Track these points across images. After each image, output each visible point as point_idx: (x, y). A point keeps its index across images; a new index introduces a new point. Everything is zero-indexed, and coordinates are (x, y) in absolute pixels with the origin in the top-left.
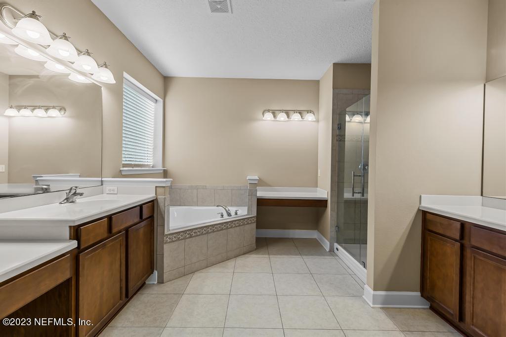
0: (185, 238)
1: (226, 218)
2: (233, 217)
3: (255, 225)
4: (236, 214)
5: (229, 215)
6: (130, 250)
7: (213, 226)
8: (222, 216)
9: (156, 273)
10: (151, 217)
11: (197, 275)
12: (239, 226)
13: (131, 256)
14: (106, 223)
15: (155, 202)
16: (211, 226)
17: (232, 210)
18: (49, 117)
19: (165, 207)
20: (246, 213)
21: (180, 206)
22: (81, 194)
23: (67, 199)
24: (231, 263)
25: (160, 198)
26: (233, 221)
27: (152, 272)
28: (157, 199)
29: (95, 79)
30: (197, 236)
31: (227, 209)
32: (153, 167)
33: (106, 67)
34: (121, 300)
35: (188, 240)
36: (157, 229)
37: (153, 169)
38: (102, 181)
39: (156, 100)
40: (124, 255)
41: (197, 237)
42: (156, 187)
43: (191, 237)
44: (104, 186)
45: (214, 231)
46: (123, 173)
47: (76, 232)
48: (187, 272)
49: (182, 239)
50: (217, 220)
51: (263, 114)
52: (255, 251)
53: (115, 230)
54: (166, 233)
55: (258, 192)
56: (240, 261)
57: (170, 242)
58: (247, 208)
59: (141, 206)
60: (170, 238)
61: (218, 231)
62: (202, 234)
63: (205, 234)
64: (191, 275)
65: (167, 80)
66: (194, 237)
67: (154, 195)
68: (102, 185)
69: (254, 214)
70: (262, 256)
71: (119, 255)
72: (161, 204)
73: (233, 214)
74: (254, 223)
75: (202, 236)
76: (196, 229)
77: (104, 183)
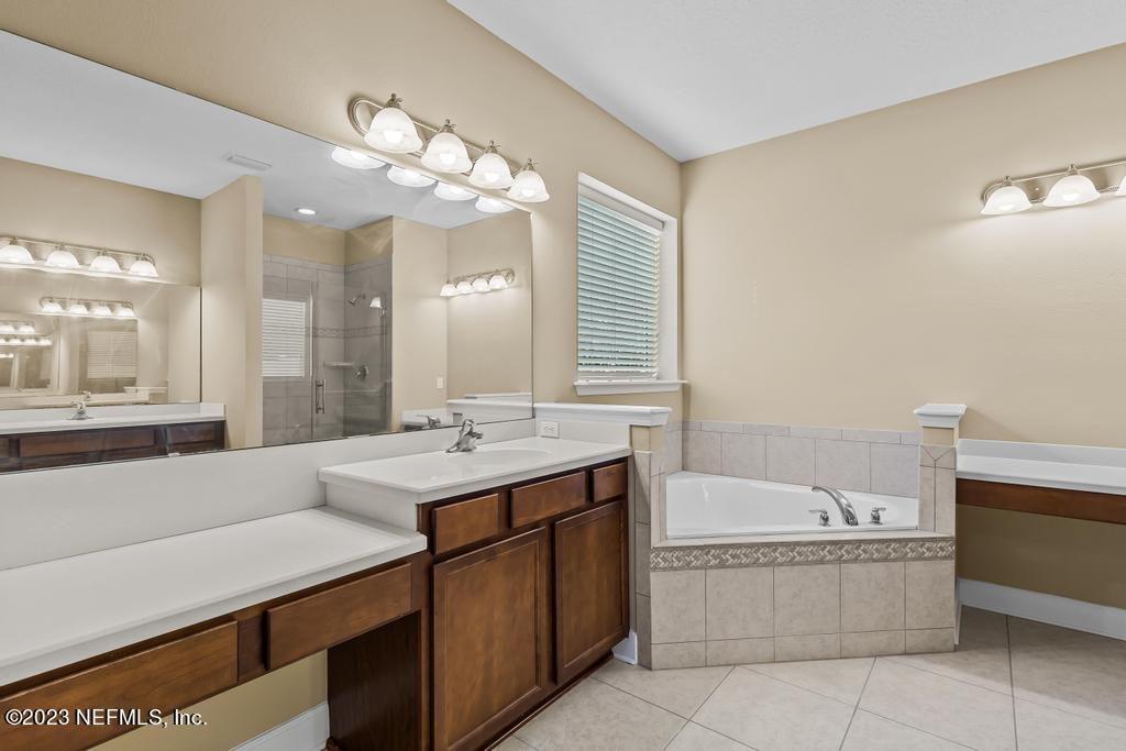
0: (705, 567)
1: (838, 529)
2: (864, 530)
3: (950, 565)
4: (876, 519)
5: (850, 519)
6: (562, 573)
7: (791, 545)
8: (826, 520)
9: (634, 637)
10: (620, 500)
11: (740, 674)
12: (885, 560)
13: (563, 588)
14: (496, 502)
15: (630, 462)
16: (782, 544)
17: (862, 504)
18: (493, 290)
19: (650, 477)
20: (915, 523)
21: (722, 474)
22: (479, 436)
23: (458, 444)
24: (855, 670)
25: (641, 455)
26: (861, 542)
27: (625, 634)
28: (633, 456)
29: (516, 199)
30: (741, 566)
31: (843, 501)
32: (658, 378)
33: (532, 169)
34: (537, 683)
35: (713, 573)
36: (636, 531)
37: (659, 382)
38: (533, 409)
39: (663, 223)
40: (543, 583)
41: (740, 570)
42: (631, 426)
43: (722, 565)
44: (537, 419)
45: (792, 563)
46: (580, 393)
47: (429, 516)
48: (712, 661)
49: (696, 568)
50: (811, 530)
51: (984, 197)
52: (950, 656)
53: (518, 522)
54: (655, 542)
55: (960, 458)
56: (887, 673)
57: (664, 569)
58: (916, 502)
59: (589, 472)
60: (664, 559)
61: (807, 563)
62: (756, 563)
63: (765, 565)
64: (723, 671)
65: (685, 168)
66: (728, 567)
67: (626, 445)
68: (534, 417)
69: (948, 528)
70: (980, 680)
71: (532, 579)
72: (643, 471)
73: (864, 518)
74: (945, 558)
75: (755, 570)
76: (739, 546)
77: (537, 414)
